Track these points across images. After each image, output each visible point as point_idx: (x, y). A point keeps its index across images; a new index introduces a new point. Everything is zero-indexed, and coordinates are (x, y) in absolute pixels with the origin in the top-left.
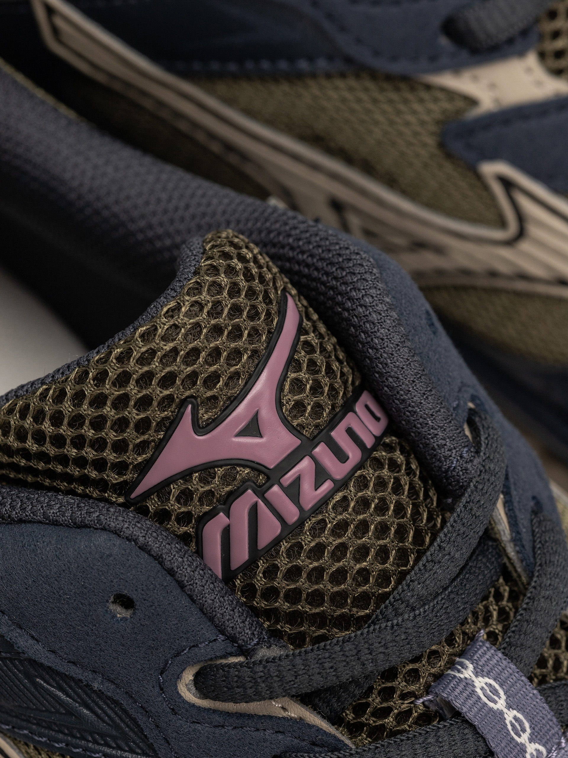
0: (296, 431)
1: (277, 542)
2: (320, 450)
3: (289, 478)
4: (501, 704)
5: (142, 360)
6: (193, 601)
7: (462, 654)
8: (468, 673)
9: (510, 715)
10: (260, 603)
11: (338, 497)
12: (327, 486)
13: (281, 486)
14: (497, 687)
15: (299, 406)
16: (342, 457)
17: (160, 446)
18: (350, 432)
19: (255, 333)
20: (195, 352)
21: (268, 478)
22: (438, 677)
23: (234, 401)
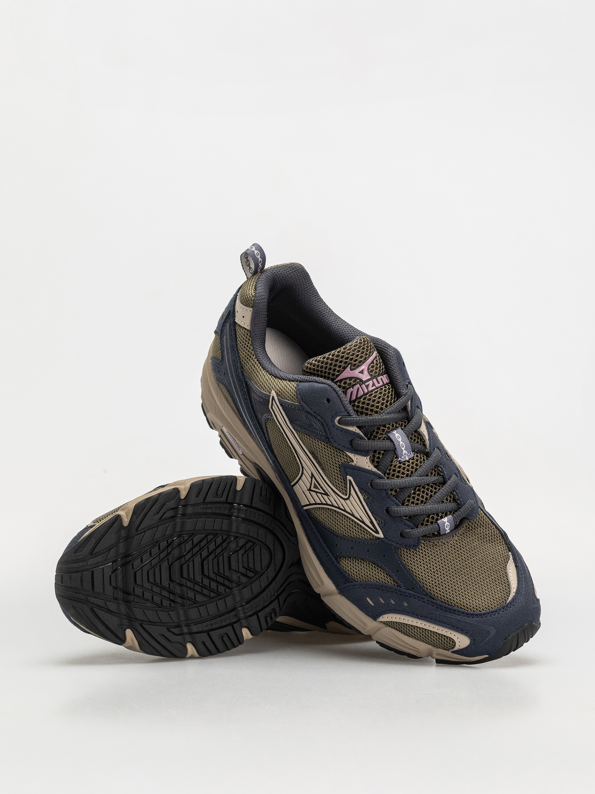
0: (371, 375)
1: (361, 397)
2: (375, 380)
3: (367, 384)
4: (400, 440)
5: (342, 353)
6: (342, 403)
7: (394, 429)
8: (395, 432)
9: (401, 443)
10: (356, 408)
11: (376, 390)
12: (374, 387)
13: (365, 385)
14: (400, 436)
15: (372, 371)
16: (379, 383)
17: (342, 372)
18: (381, 379)
19: (366, 354)
20: (353, 354)
21: (363, 383)
22: (389, 432)
23: (359, 366)
